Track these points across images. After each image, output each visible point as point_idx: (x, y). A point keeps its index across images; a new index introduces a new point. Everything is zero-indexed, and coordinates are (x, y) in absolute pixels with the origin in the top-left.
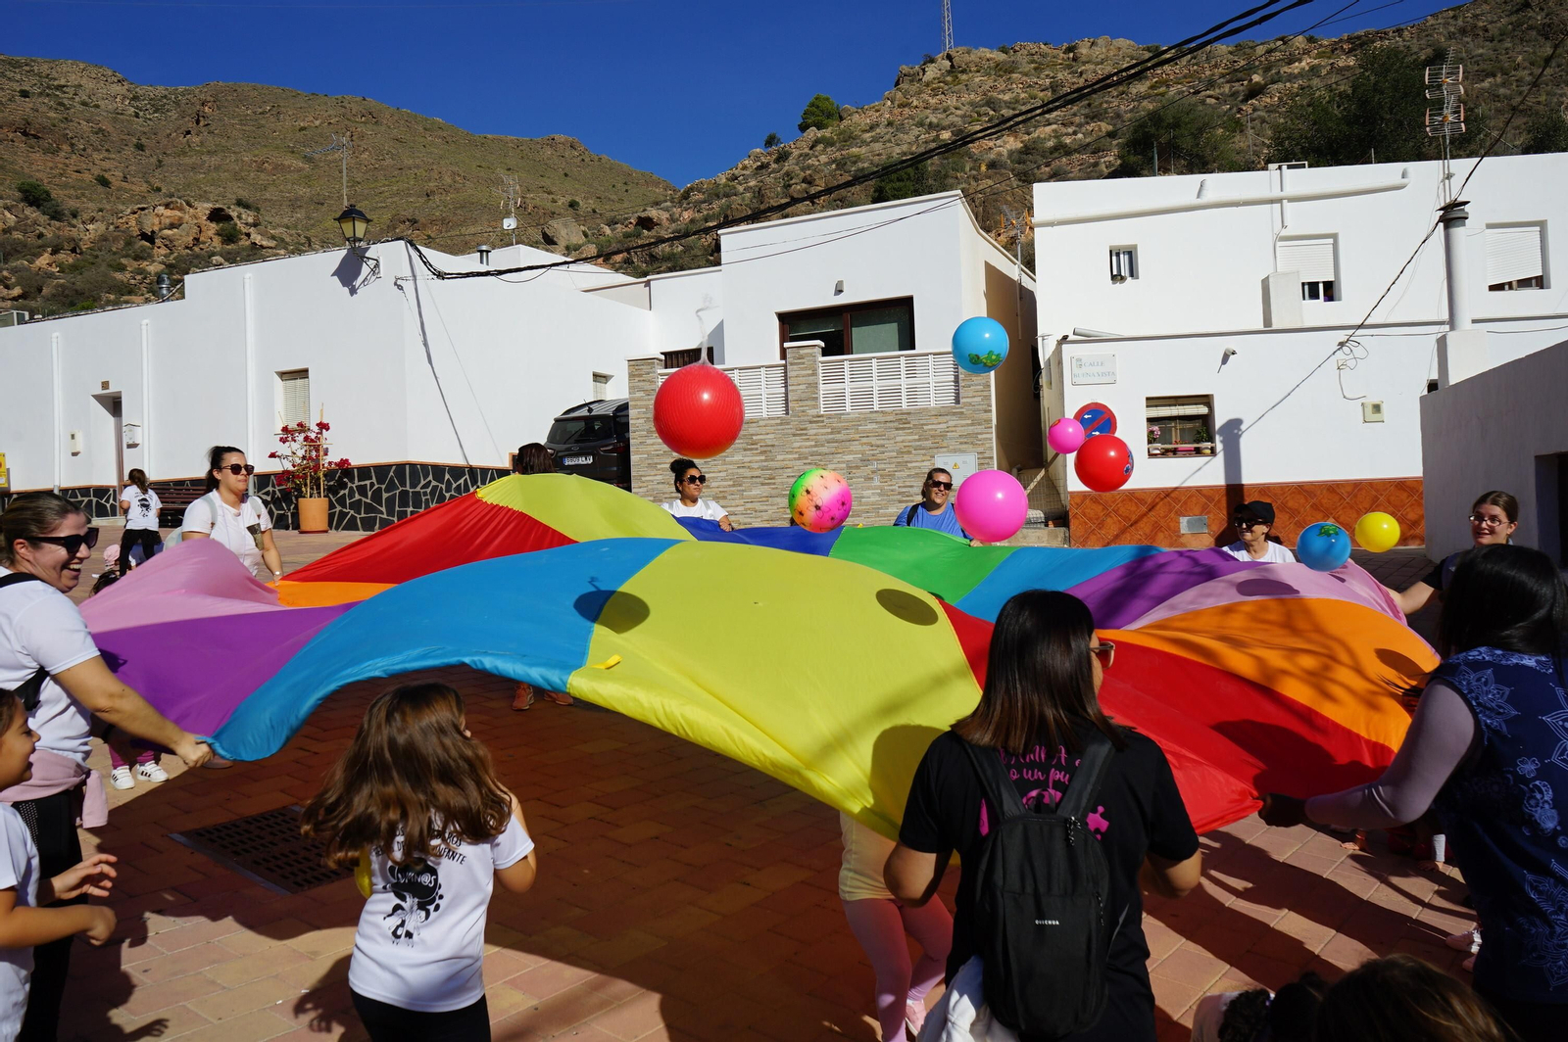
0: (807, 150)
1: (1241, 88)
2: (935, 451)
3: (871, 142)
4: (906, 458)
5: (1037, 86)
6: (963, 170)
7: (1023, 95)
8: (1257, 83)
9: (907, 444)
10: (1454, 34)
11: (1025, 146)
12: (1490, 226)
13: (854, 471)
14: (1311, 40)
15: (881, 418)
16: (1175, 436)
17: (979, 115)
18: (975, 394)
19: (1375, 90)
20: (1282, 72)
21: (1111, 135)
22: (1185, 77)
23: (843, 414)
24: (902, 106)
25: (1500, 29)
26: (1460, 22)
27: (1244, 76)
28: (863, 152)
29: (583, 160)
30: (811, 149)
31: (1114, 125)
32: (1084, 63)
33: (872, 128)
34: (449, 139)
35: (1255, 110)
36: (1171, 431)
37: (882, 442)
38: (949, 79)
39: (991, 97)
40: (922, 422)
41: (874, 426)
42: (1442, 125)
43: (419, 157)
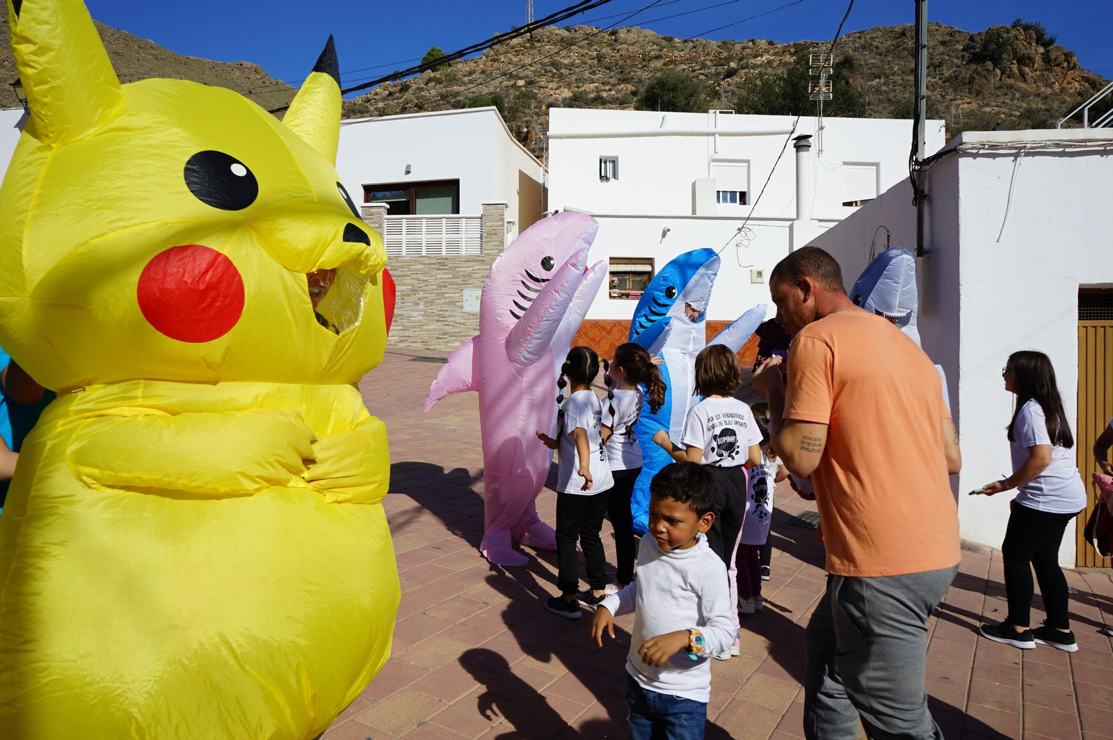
0: (422, 85)
1: (723, 71)
2: (464, 286)
3: (468, 83)
4: (444, 290)
5: (588, 56)
6: (530, 108)
7: (577, 61)
8: (733, 68)
9: (444, 280)
10: (858, 48)
11: (574, 95)
12: (845, 163)
13: (406, 298)
14: (771, 43)
15: (427, 261)
16: (629, 284)
17: (546, 72)
18: (493, 248)
19: (802, 78)
20: (749, 62)
21: (634, 93)
22: (687, 60)
23: (400, 257)
24: (494, 60)
25: (886, 48)
26: (862, 41)
27: (725, 63)
28: (462, 90)
29: (264, 82)
30: (426, 84)
31: (636, 87)
32: (621, 44)
33: (470, 73)
34: (159, 57)
35: (729, 85)
36: (626, 281)
37: (426, 278)
38: (528, 45)
39: (556, 60)
40: (455, 265)
41: (422, 266)
42: (819, 94)
43: (133, 68)
